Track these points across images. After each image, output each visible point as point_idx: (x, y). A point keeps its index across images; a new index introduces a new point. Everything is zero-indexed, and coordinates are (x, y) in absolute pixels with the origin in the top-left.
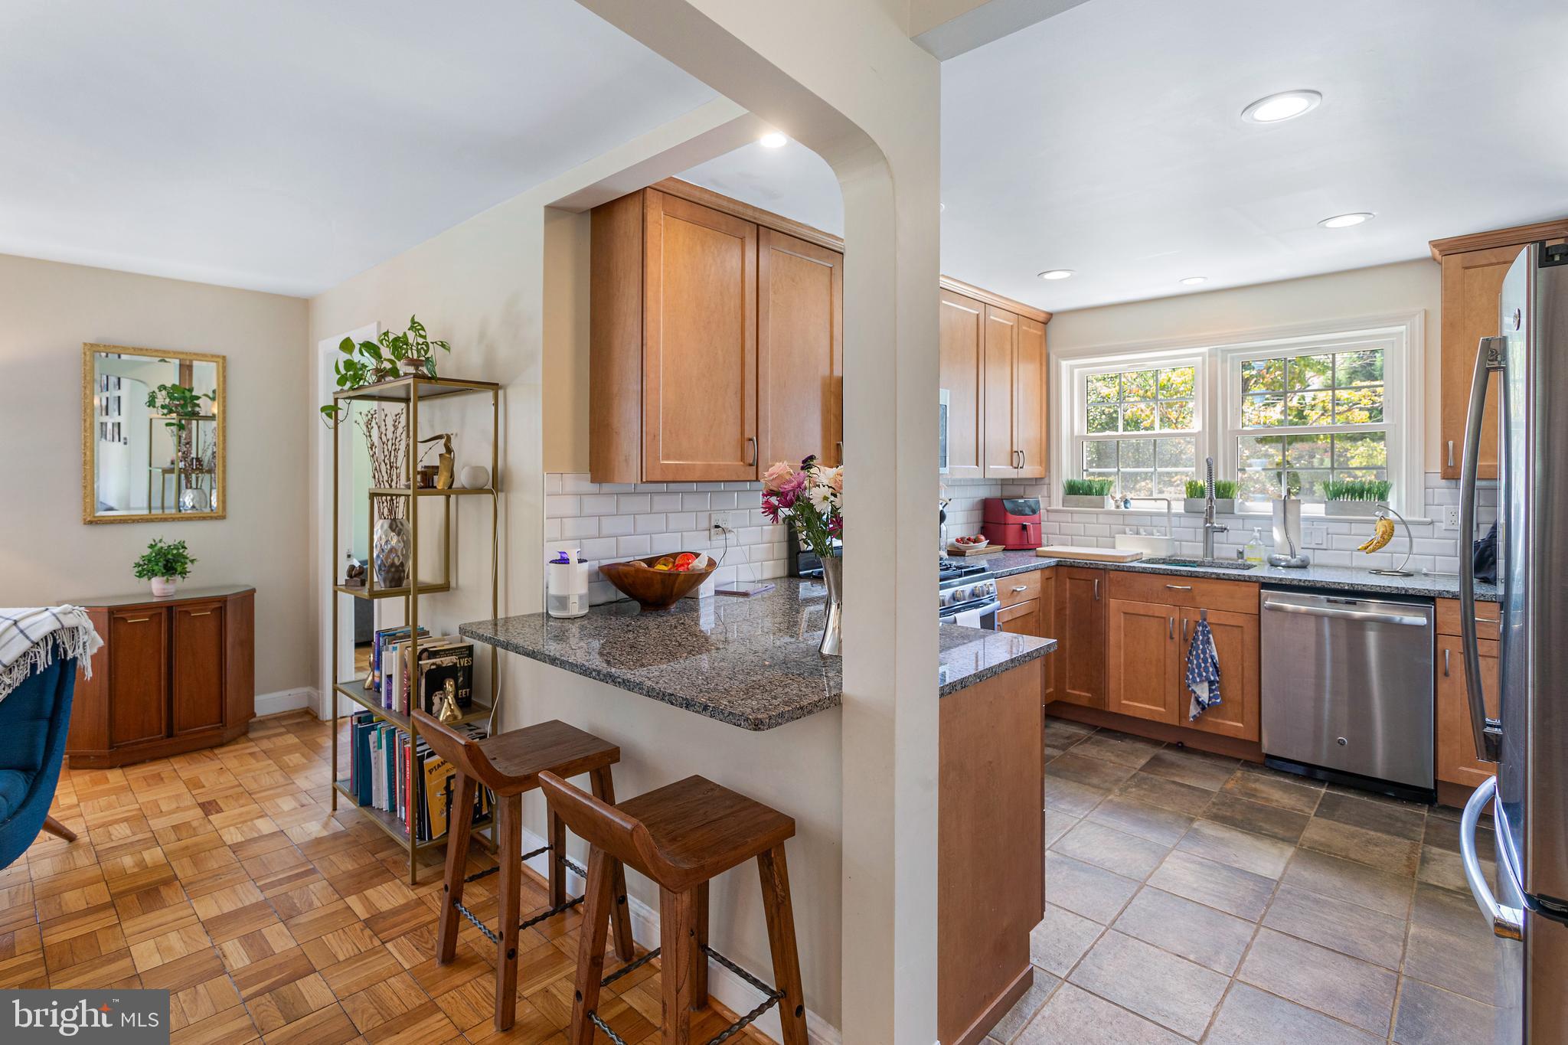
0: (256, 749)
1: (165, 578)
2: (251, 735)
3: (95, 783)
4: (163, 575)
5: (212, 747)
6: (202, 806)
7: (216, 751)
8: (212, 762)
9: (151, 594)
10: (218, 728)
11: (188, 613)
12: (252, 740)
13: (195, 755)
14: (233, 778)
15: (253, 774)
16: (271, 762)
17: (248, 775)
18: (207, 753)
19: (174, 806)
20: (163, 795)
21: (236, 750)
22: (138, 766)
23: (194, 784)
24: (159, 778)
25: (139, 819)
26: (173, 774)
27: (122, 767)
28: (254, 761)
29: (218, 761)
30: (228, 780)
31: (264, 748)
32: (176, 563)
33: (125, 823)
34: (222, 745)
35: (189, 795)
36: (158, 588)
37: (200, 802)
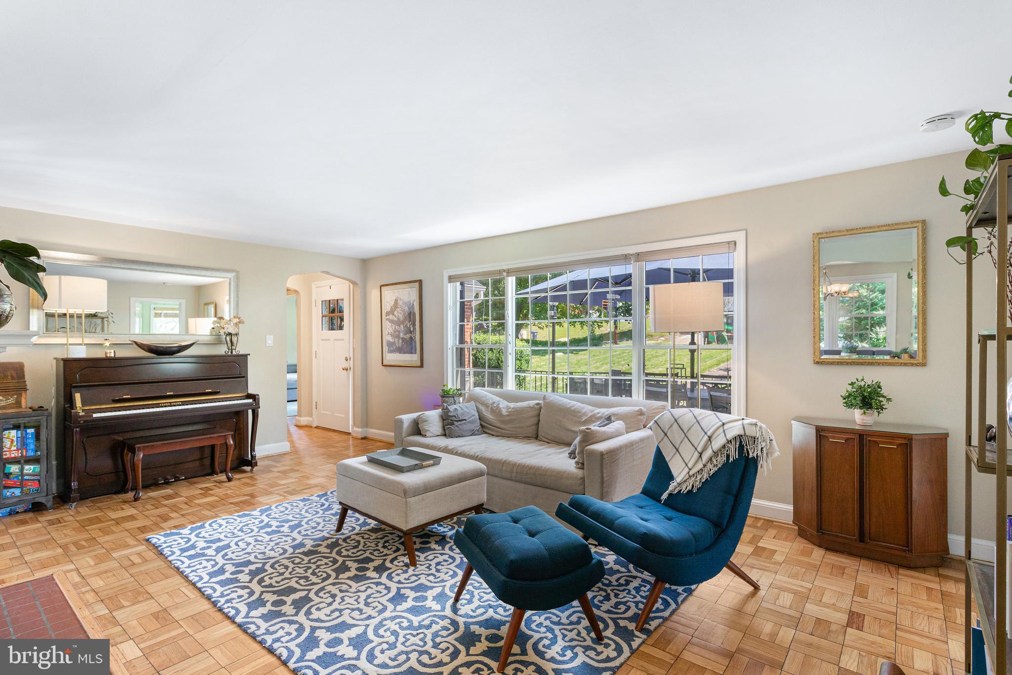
0: (936, 586)
1: (862, 411)
2: (942, 571)
3: (803, 553)
4: (861, 408)
5: (901, 566)
6: (852, 614)
7: (901, 571)
8: (891, 579)
9: (855, 422)
10: (905, 551)
11: (877, 443)
12: (939, 575)
13: (882, 566)
14: (894, 603)
15: (915, 609)
16: (941, 606)
17: (910, 608)
18: (892, 568)
19: (833, 601)
20: (833, 588)
21: (918, 578)
22: (838, 554)
23: (861, 591)
24: (842, 570)
25: (803, 597)
26: (854, 574)
27: (827, 549)
28: (926, 598)
29: (896, 581)
30: (889, 602)
31: (944, 589)
32: (871, 400)
33: (793, 595)
34: (909, 568)
35: (850, 599)
36: (858, 418)
37: (853, 609)
